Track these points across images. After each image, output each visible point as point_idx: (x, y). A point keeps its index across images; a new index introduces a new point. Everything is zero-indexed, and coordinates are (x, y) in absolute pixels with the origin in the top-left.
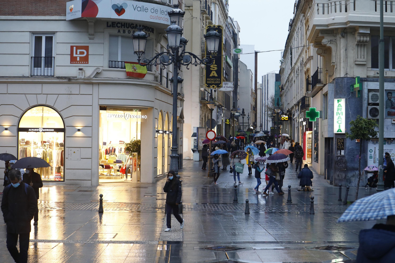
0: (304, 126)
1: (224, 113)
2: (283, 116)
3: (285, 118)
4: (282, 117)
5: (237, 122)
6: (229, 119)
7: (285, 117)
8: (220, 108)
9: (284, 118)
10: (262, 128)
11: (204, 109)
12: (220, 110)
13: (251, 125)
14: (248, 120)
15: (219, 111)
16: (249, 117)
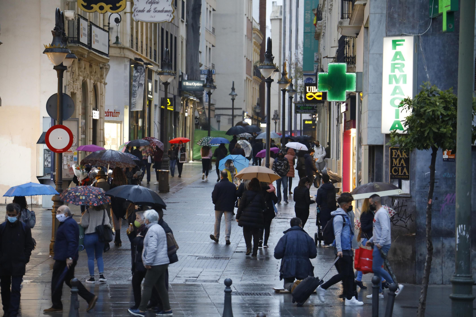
0: (343, 114)
1: (156, 81)
2: (309, 88)
3: (315, 96)
4: (307, 91)
5: (198, 106)
6: (175, 96)
7: (314, 93)
8: (138, 67)
9: (313, 95)
10: (278, 121)
11: (79, 68)
12: (137, 72)
13: (245, 114)
14: (233, 100)
15: (136, 75)
16: (234, 93)
